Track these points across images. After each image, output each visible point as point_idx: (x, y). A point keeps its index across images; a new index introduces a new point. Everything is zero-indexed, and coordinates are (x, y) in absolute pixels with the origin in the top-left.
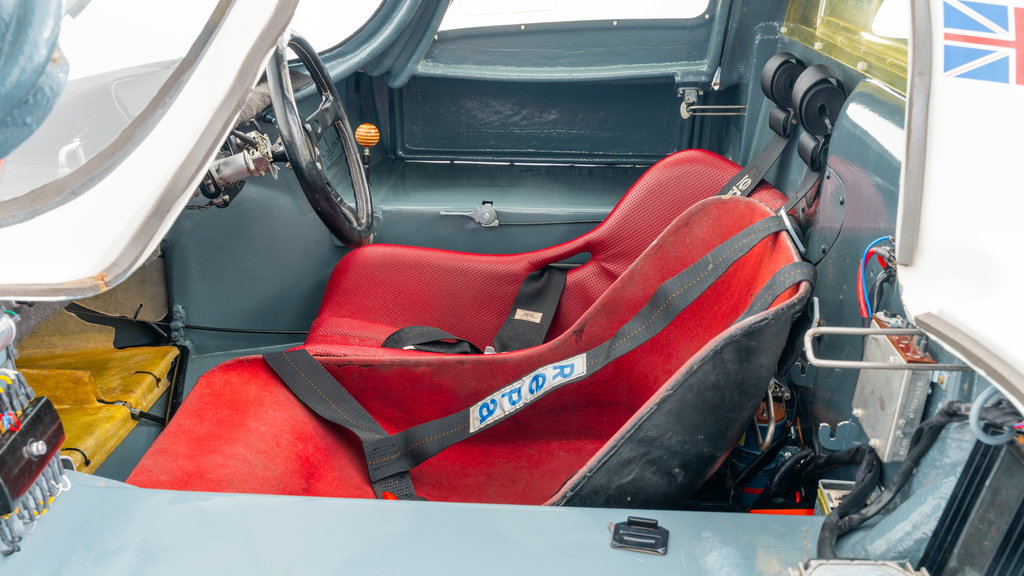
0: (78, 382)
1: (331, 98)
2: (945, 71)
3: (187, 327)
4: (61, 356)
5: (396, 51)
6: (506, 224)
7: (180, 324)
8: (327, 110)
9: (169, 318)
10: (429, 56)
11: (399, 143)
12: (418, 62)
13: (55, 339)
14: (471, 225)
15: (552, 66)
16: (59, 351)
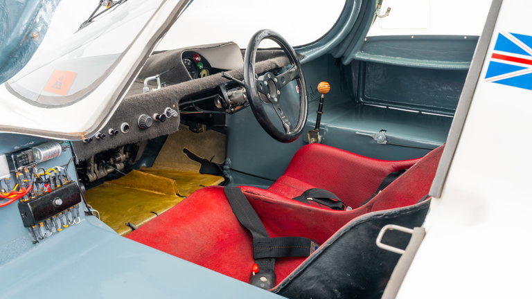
0: (169, 184)
1: (296, 66)
2: (486, 78)
3: (231, 169)
4: (178, 172)
5: (345, 45)
6: (391, 143)
7: (228, 168)
8: (291, 72)
9: (224, 164)
10: (362, 49)
11: (361, 94)
12: (356, 52)
13: (177, 164)
14: (373, 142)
15: (429, 60)
16: (177, 170)
